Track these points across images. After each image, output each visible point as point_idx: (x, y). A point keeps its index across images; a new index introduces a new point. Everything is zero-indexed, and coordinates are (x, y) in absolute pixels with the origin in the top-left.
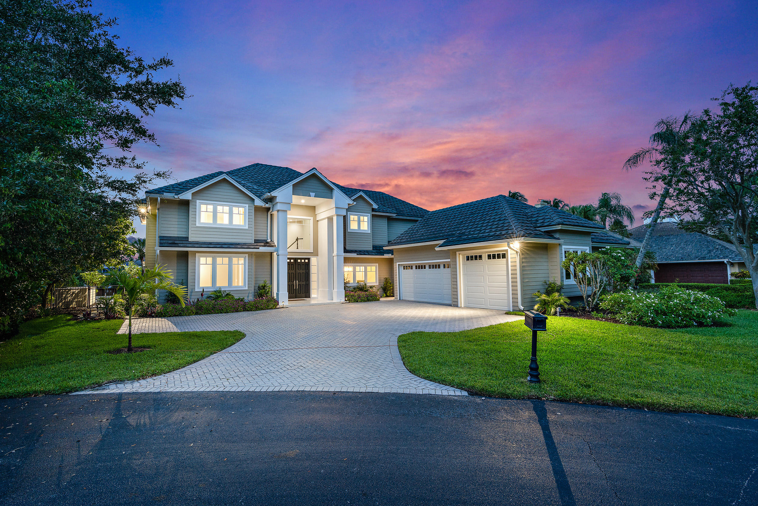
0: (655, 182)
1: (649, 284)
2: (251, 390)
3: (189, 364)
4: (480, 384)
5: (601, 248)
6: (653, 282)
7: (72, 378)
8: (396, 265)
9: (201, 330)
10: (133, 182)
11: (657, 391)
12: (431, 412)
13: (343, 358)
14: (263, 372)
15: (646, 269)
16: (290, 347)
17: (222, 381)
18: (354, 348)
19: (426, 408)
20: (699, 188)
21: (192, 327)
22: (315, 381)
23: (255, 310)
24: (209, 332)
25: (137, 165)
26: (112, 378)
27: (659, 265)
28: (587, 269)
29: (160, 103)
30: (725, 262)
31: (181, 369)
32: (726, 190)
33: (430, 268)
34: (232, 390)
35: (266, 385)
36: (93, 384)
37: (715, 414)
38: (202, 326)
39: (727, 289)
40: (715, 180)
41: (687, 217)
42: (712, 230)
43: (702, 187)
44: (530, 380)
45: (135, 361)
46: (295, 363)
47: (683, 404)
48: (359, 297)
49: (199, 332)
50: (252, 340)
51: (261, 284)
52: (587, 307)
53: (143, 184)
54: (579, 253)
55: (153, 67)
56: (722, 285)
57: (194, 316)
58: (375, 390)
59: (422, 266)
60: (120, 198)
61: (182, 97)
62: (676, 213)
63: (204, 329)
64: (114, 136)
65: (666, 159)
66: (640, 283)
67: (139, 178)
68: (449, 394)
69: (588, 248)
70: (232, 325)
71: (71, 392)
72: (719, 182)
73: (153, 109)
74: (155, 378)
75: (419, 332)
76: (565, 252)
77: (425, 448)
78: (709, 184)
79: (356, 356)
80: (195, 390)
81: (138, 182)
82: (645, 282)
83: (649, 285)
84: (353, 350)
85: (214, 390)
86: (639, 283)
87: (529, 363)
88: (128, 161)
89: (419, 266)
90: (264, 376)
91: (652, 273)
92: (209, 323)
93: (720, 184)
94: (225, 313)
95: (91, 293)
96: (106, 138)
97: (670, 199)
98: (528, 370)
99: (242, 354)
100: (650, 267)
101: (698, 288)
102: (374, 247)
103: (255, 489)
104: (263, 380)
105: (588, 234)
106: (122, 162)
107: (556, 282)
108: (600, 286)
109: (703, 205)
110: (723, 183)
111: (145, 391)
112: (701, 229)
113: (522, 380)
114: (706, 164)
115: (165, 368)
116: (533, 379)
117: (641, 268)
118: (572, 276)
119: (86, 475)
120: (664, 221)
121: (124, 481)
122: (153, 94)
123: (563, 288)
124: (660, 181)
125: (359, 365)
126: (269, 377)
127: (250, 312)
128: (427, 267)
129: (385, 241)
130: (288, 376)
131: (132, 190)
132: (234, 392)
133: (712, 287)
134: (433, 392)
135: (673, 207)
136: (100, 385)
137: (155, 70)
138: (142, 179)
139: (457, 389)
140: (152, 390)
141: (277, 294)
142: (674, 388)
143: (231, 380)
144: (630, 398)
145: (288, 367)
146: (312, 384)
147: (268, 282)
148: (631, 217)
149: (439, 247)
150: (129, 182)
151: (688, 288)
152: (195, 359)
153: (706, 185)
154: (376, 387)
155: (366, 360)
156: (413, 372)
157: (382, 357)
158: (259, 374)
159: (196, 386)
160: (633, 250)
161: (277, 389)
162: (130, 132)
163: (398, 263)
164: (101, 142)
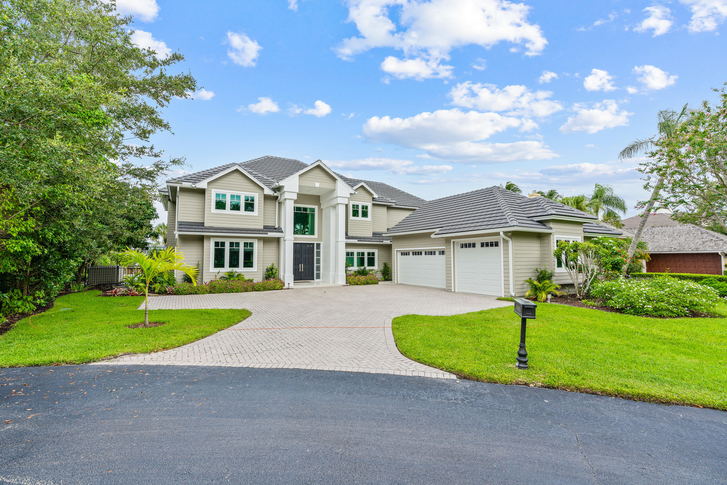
0: (650, 174)
1: (641, 273)
2: (250, 366)
3: (198, 339)
4: (468, 368)
5: (593, 237)
6: (644, 271)
7: (92, 349)
8: (395, 250)
9: (213, 308)
10: (152, 169)
11: (648, 381)
12: (419, 394)
13: (339, 338)
14: (264, 349)
15: (638, 258)
16: (291, 326)
17: (225, 357)
18: (350, 329)
19: (414, 390)
20: (695, 180)
21: (205, 305)
22: (311, 360)
23: (263, 291)
24: (219, 310)
25: (155, 154)
26: (126, 350)
27: (652, 255)
28: (579, 258)
29: (173, 95)
30: (720, 253)
31: (190, 344)
32: (723, 182)
33: (426, 254)
34: (234, 366)
35: (265, 362)
36: (110, 356)
37: (710, 408)
38: (213, 304)
39: (721, 280)
40: (712, 172)
41: (682, 208)
42: (707, 222)
43: (698, 179)
44: (518, 366)
45: (149, 335)
46: (293, 342)
47: (675, 397)
48: (359, 280)
49: (209, 310)
50: (257, 318)
51: (269, 266)
52: (578, 295)
53: (160, 171)
54: (571, 242)
55: (166, 63)
56: (716, 275)
57: (208, 295)
58: (367, 371)
59: (418, 252)
60: (141, 184)
61: (193, 90)
62: (670, 205)
63: (215, 307)
64: (133, 126)
65: (661, 150)
66: (632, 272)
67: (157, 166)
68: (438, 377)
69: (580, 237)
70: (241, 304)
71: (90, 362)
72: (716, 174)
73: (168, 101)
74: (165, 352)
75: (413, 315)
76: (557, 241)
77: (410, 431)
78: (705, 176)
79: (352, 337)
80: (200, 364)
81: (156, 169)
82: (637, 271)
83: (640, 275)
84: (349, 331)
85: (218, 365)
86: (630, 272)
87: (518, 349)
88: (147, 150)
89: (416, 252)
90: (264, 353)
91: (644, 262)
92: (220, 301)
93: (717, 176)
94: (236, 292)
95: (120, 272)
96: (126, 129)
97: (665, 191)
98: (517, 356)
99: (247, 331)
100: (641, 257)
101: (690, 278)
102: (374, 234)
103: (242, 466)
104: (263, 357)
105: (581, 223)
106: (141, 151)
107: (547, 270)
108: (592, 275)
109: (698, 197)
110: (720, 175)
111: (155, 364)
112: (694, 220)
113: (511, 366)
114: (703, 156)
115: (175, 343)
116: (521, 365)
117: (633, 258)
118: (563, 265)
119: (89, 444)
120: (658, 212)
121: (122, 452)
122: (167, 87)
123: (554, 276)
124: (655, 172)
125: (354, 346)
126: (269, 354)
127: (258, 292)
128: (423, 253)
129: (385, 228)
130: (286, 354)
131: (151, 176)
132: (235, 367)
133: (706, 278)
134: (422, 374)
135: (668, 198)
136: (116, 357)
137: (168, 64)
138: (160, 166)
139: (446, 373)
140: (161, 364)
141: (284, 276)
142: (666, 379)
143: (234, 356)
144: (620, 388)
145: (287, 345)
146: (307, 362)
147: (275, 265)
148: (623, 208)
149: (435, 234)
150: (148, 170)
151: (681, 278)
152: (203, 335)
153: (702, 177)
154: (368, 367)
155: (361, 341)
156: (403, 353)
157: (376, 339)
158: (260, 351)
159: (201, 360)
160: (625, 240)
161: (274, 367)
162: (147, 122)
163: (396, 250)
164: (122, 133)
